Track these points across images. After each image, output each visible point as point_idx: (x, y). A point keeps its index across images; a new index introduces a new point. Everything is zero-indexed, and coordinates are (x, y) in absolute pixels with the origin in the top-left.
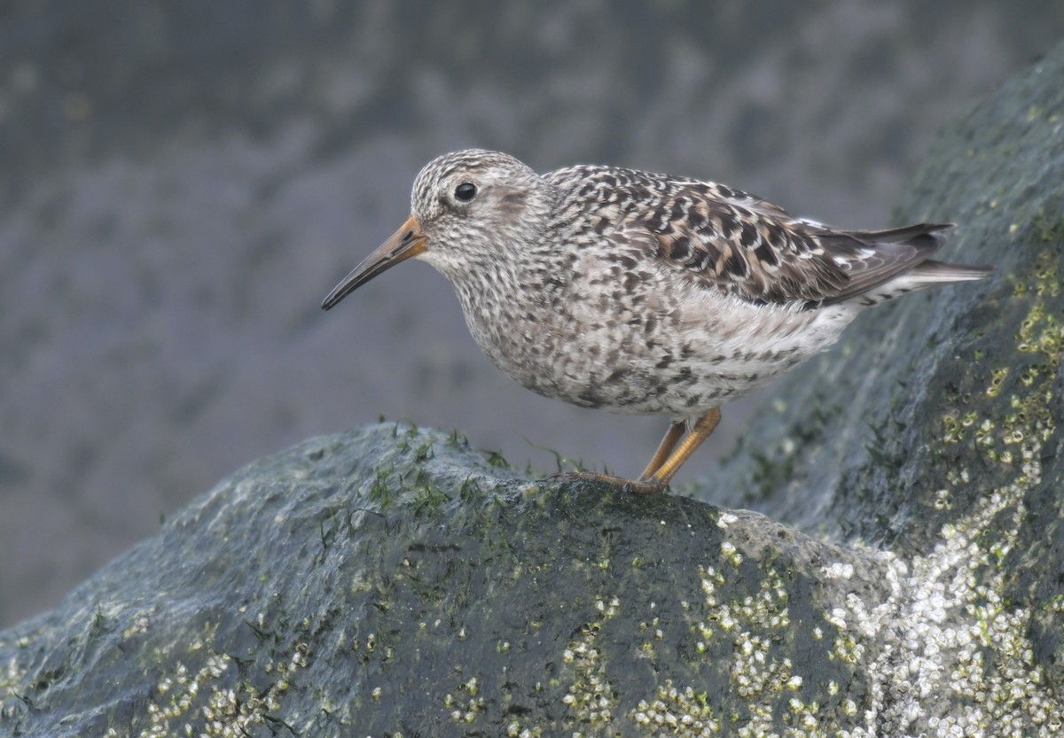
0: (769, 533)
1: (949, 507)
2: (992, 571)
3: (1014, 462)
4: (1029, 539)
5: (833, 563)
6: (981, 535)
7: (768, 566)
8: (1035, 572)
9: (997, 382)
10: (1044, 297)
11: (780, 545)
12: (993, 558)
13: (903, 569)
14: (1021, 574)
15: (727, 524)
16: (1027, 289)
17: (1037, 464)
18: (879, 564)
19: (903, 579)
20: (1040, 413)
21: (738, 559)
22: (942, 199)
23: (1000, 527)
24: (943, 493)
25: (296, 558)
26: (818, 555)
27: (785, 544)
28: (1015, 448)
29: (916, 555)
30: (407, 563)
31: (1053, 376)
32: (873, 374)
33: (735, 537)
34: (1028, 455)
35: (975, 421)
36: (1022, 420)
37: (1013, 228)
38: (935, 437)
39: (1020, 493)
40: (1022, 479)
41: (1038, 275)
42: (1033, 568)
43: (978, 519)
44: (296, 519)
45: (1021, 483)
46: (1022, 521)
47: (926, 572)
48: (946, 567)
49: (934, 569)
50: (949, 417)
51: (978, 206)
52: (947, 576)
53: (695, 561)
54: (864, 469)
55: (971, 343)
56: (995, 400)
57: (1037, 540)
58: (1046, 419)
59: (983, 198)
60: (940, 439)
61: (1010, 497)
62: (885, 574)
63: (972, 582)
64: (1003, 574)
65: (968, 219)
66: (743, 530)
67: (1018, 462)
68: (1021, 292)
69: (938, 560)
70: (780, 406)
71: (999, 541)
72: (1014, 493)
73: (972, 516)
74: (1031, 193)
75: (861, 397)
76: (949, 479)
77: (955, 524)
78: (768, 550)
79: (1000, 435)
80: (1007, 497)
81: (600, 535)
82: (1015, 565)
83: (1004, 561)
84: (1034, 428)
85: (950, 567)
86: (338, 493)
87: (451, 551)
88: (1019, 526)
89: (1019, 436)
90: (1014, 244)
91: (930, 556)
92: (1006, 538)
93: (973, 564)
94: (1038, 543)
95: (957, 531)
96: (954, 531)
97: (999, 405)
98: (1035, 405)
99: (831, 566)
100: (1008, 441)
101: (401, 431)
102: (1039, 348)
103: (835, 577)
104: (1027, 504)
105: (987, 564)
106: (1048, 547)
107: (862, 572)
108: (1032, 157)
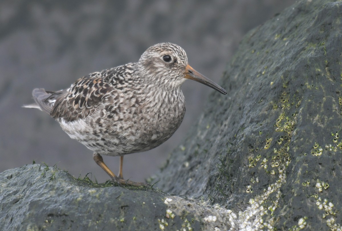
0: (184, 205)
1: (252, 192)
2: (269, 217)
3: (275, 174)
4: (283, 204)
5: (209, 216)
6: (264, 202)
7: (184, 218)
8: (285, 217)
9: (268, 143)
10: (284, 110)
11: (188, 210)
12: (269, 212)
13: (235, 216)
14: (281, 218)
15: (168, 202)
16: (278, 107)
17: (284, 175)
18: (226, 215)
19: (235, 220)
20: (285, 155)
21: (173, 216)
22: (243, 70)
23: (271, 200)
24: (249, 187)
25: (4, 219)
26: (203, 213)
27: (191, 209)
28: (276, 169)
29: (240, 211)
30: (47, 221)
31: (289, 141)
32: (219, 138)
33: (171, 207)
34: (281, 171)
35: (260, 159)
36: (278, 158)
37: (272, 83)
38: (245, 165)
39: (279, 186)
40: (279, 181)
41: (282, 101)
42: (285, 216)
43: (263, 196)
44: (4, 204)
45: (278, 182)
46: (279, 197)
47: (244, 218)
48: (251, 215)
49: (247, 216)
50: (251, 157)
51: (257, 73)
52: (252, 219)
53: (156, 217)
54: (218, 176)
55: (258, 128)
56: (267, 150)
57: (286, 205)
58: (287, 157)
59: (259, 71)
60: (247, 166)
61: (275, 188)
62: (229, 219)
63: (261, 221)
64: (273, 218)
65: (254, 78)
66: (174, 205)
67: (277, 174)
68: (276, 108)
69: (248, 212)
70: (183, 148)
71: (271, 205)
72: (276, 186)
73: (261, 195)
74: (278, 69)
75: (215, 146)
76: (251, 181)
77: (254, 198)
78: (184, 212)
79: (270, 164)
80: (273, 188)
81: (120, 208)
82: (278, 214)
83: (273, 213)
84: (283, 161)
85: (253, 215)
86: (19, 193)
87: (64, 216)
88: (279, 199)
89: (277, 164)
90: (272, 89)
91: (245, 211)
92: (274, 204)
93: (262, 214)
94: (286, 206)
95: (255, 201)
96: (254, 201)
97: (269, 153)
98: (283, 152)
99: (208, 217)
100: (273, 166)
101: (42, 168)
102: (284, 129)
103: (210, 221)
104: (281, 191)
105: (267, 214)
106: (290, 207)
107: (220, 219)
108: (277, 54)
